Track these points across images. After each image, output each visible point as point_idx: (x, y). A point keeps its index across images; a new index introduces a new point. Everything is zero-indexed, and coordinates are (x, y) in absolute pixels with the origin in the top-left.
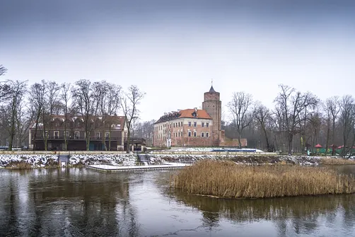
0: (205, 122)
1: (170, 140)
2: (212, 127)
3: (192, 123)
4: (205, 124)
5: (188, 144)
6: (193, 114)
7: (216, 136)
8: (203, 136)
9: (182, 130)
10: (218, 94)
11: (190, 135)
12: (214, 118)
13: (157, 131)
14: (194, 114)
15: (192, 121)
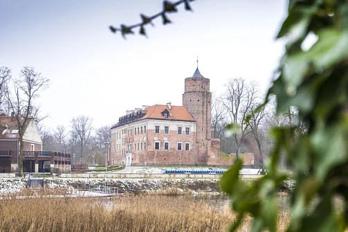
0: (184, 125)
1: (130, 155)
2: (196, 134)
3: (162, 128)
4: (184, 130)
5: (155, 161)
6: (163, 113)
7: (202, 150)
8: (179, 148)
9: (145, 139)
10: (207, 81)
11: (157, 147)
12: (200, 120)
13: (115, 141)
14: (166, 113)
15: (162, 125)
